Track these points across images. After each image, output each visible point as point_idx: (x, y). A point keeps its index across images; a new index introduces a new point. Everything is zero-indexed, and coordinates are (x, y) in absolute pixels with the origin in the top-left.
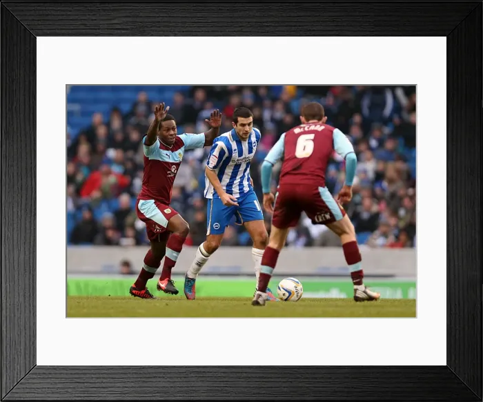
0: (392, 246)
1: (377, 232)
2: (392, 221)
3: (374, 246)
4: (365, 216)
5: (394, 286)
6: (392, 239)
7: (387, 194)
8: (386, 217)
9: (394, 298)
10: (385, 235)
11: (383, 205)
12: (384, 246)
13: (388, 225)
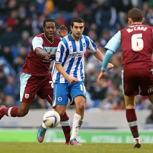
0: (116, 109)
1: (106, 100)
2: (116, 93)
3: (103, 109)
4: (98, 89)
5: (117, 135)
6: (115, 104)
7: (112, 76)
8: (111, 91)
9: (117, 142)
10: (111, 102)
11: (110, 82)
12: (110, 109)
13: (112, 95)
